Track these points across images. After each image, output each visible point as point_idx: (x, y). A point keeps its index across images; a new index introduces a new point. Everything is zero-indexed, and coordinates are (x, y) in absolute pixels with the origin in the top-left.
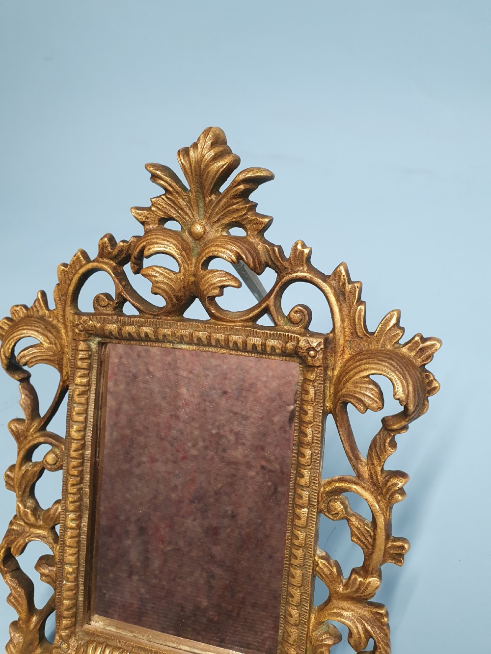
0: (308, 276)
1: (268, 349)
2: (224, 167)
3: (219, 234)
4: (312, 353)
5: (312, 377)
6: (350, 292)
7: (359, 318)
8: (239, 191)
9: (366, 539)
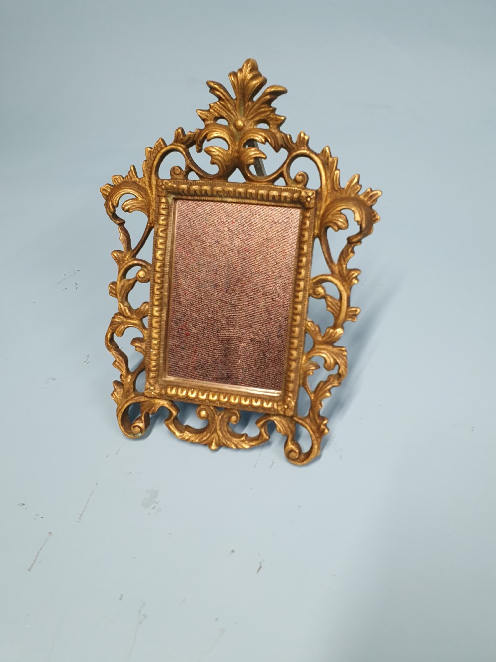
0: (307, 152)
1: (282, 199)
2: (259, 84)
3: (252, 127)
4: (309, 199)
5: (308, 215)
6: (331, 163)
7: (336, 179)
8: (266, 100)
9: (336, 308)
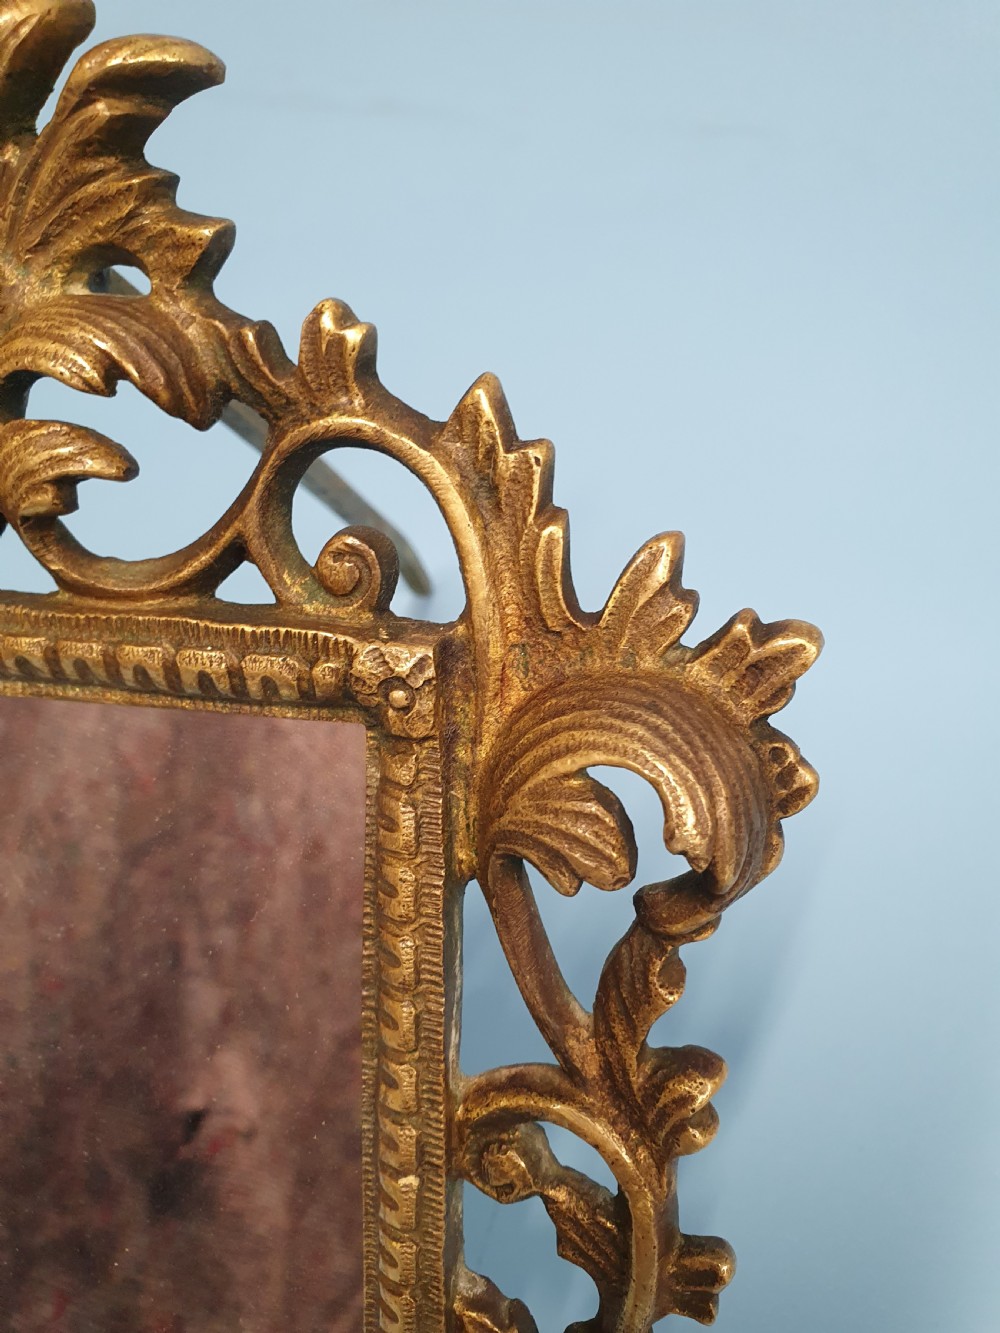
0: (368, 425)
1: (253, 687)
2: (25, 31)
3: (56, 292)
4: (398, 695)
5: (404, 774)
6: (514, 480)
7: (549, 571)
8: (93, 126)
9: (601, 1253)
